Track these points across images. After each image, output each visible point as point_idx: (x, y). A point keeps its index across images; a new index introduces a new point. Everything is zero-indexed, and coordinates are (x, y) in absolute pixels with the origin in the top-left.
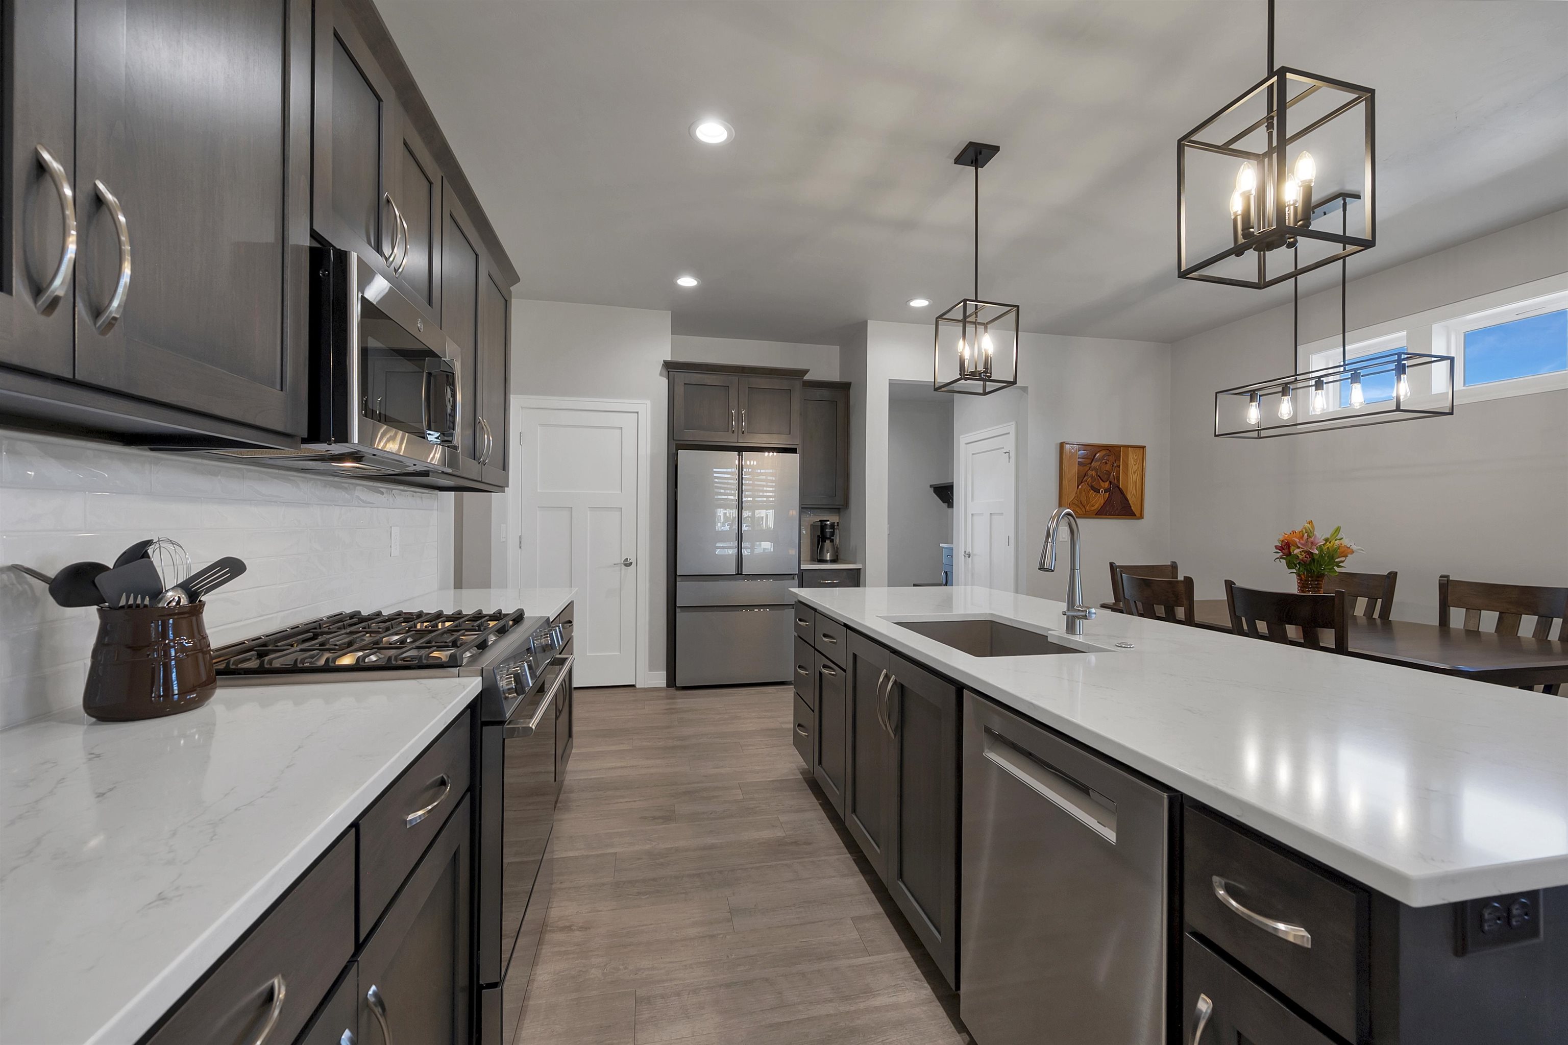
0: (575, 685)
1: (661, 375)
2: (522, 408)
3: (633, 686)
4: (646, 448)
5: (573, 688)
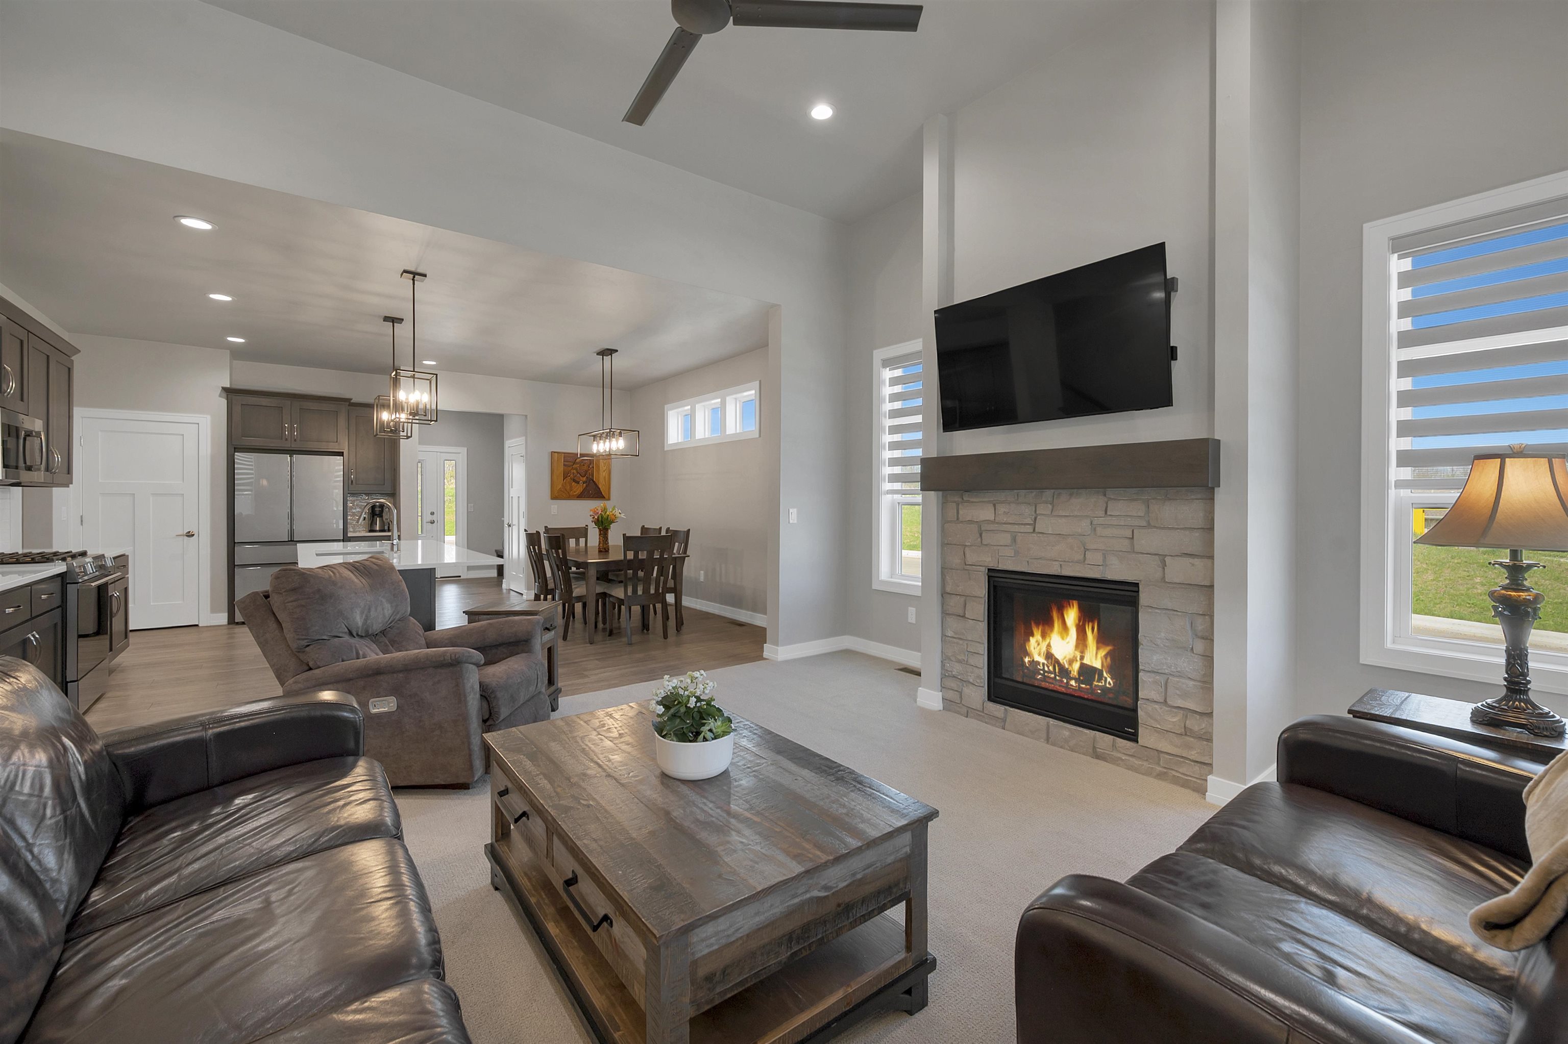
0: (131, 627)
1: (220, 396)
2: (82, 418)
3: (197, 625)
4: (206, 449)
5: (128, 631)
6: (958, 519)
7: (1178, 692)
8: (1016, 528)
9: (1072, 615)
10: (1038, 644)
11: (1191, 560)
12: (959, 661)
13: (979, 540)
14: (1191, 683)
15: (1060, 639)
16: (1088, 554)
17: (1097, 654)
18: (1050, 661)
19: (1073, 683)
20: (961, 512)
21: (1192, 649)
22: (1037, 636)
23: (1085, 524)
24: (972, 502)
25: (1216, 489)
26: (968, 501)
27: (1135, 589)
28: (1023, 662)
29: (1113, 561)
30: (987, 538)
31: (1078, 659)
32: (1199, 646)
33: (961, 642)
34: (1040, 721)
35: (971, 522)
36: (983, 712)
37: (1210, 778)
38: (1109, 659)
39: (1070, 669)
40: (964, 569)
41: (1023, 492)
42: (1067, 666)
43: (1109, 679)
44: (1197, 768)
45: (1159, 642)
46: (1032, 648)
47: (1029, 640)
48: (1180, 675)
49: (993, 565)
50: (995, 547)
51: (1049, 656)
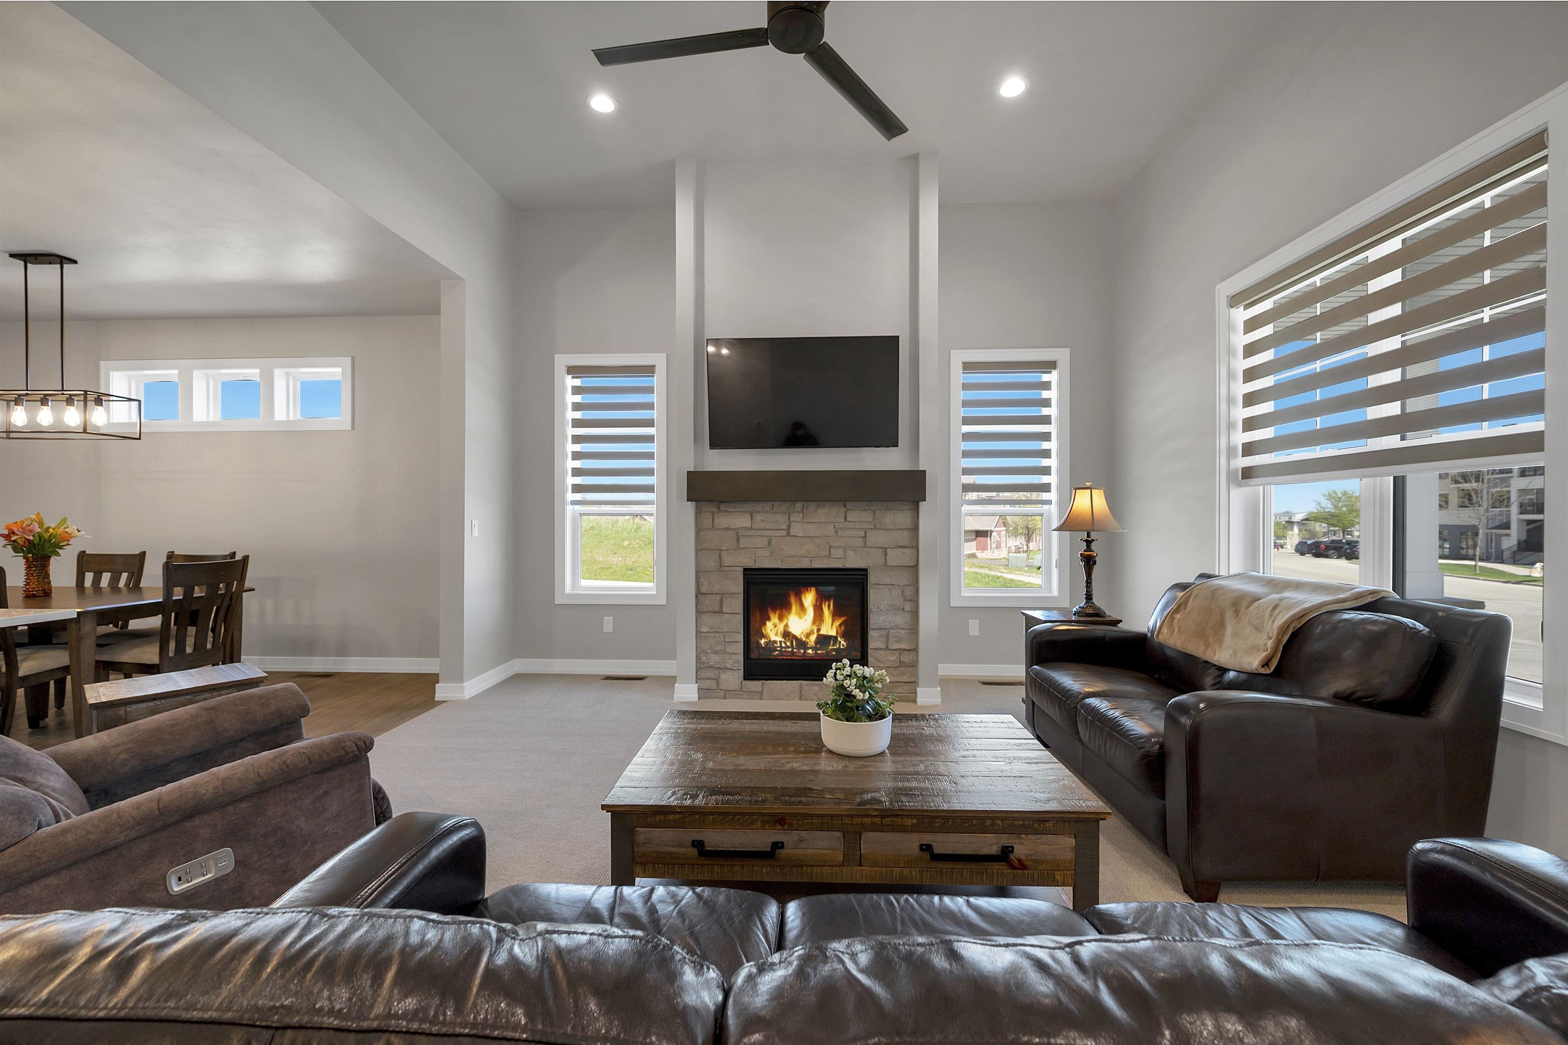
6: (713, 526)
7: (895, 639)
8: (771, 533)
9: (809, 598)
10: (775, 626)
11: (903, 550)
12: (716, 652)
13: (736, 544)
14: (903, 631)
15: (798, 619)
16: (833, 551)
17: (832, 624)
18: (787, 638)
19: (810, 651)
20: (716, 520)
21: (903, 609)
22: (775, 619)
23: (831, 527)
24: (727, 512)
25: (921, 503)
26: (726, 511)
27: (864, 573)
28: (759, 644)
29: (851, 554)
30: (744, 543)
31: (815, 631)
32: (908, 606)
33: (717, 635)
34: (794, 684)
35: (727, 529)
36: (742, 691)
37: (919, 690)
38: (843, 627)
39: (807, 640)
40: (720, 571)
41: (776, 504)
42: (804, 639)
43: (843, 642)
44: (907, 687)
45: (883, 608)
46: (768, 631)
47: (765, 624)
48: (897, 627)
49: (750, 564)
50: (751, 550)
51: (787, 634)
